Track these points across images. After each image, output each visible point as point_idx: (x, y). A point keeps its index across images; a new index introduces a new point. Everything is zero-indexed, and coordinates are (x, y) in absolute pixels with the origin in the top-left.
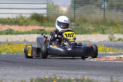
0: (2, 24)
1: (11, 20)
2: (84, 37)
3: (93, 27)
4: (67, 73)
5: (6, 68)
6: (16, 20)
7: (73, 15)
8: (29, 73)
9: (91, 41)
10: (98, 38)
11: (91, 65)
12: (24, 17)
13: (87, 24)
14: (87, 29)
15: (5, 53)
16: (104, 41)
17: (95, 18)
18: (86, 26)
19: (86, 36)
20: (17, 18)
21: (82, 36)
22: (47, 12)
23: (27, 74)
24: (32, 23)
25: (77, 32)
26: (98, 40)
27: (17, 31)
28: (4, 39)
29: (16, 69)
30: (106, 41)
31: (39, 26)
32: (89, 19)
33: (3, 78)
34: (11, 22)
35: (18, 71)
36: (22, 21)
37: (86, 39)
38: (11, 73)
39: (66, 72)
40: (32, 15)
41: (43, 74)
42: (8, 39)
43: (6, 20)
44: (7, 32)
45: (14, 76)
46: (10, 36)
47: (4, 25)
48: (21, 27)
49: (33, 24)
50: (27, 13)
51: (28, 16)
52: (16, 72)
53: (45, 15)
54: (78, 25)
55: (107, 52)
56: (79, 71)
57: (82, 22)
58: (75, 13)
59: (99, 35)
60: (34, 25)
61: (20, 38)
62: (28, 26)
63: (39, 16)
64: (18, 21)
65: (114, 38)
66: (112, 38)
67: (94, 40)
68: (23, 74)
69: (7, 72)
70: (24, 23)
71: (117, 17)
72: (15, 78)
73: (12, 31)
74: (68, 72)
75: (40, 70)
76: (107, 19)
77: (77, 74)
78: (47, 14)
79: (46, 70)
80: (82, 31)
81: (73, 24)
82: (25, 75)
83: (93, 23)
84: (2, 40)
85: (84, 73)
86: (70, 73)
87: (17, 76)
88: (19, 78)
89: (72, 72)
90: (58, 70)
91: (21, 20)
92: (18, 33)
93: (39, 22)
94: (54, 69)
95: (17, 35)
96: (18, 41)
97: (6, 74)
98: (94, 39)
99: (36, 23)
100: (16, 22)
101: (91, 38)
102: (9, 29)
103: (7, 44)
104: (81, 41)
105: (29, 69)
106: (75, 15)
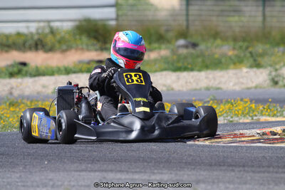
0: (2, 50)
1: (23, 38)
2: (207, 78)
3: (234, 49)
6: (36, 37)
7: (184, 18)
8: (32, 182)
9: (222, 86)
10: (241, 80)
11: (191, 155)
12: (57, 29)
13: (219, 42)
14: (217, 56)
16: (256, 87)
18: (216, 48)
19: (211, 76)
20: (38, 33)
21: (203, 74)
22: (118, 15)
23: (29, 184)
24: (78, 45)
25: (189, 66)
26: (243, 83)
27: (37, 67)
28: (4, 90)
29: (5, 171)
30: (261, 88)
31: (96, 50)
34: (24, 44)
35: (8, 178)
36: (53, 40)
40: (77, 23)
41: (66, 183)
42: (12, 88)
44: (11, 70)
46: (19, 80)
47: (7, 51)
48: (50, 55)
49: (80, 47)
50: (65, 20)
51: (68, 26)
52: (4, 180)
53: (113, 23)
54: (194, 45)
55: (256, 116)
56: (154, 173)
57: (206, 37)
59: (247, 72)
60: (82, 49)
61: (44, 87)
62: (68, 53)
64: (41, 41)
65: (281, 79)
66: (276, 79)
67: (231, 84)
68: (19, 184)
70: (57, 45)
73: (25, 69)
75: (62, 173)
78: (117, 19)
79: (78, 173)
80: (203, 61)
81: (181, 42)
82: (22, 188)
83: (235, 40)
90: (106, 171)
91: (50, 36)
92: (38, 73)
93: (95, 42)
94: (96, 171)
95: (37, 78)
96: (38, 93)
98: (231, 81)
99: (87, 45)
100: (38, 44)
101: (223, 80)
102: (15, 62)
103: (8, 103)
104: (198, 87)
105: (36, 172)
106: (188, 20)
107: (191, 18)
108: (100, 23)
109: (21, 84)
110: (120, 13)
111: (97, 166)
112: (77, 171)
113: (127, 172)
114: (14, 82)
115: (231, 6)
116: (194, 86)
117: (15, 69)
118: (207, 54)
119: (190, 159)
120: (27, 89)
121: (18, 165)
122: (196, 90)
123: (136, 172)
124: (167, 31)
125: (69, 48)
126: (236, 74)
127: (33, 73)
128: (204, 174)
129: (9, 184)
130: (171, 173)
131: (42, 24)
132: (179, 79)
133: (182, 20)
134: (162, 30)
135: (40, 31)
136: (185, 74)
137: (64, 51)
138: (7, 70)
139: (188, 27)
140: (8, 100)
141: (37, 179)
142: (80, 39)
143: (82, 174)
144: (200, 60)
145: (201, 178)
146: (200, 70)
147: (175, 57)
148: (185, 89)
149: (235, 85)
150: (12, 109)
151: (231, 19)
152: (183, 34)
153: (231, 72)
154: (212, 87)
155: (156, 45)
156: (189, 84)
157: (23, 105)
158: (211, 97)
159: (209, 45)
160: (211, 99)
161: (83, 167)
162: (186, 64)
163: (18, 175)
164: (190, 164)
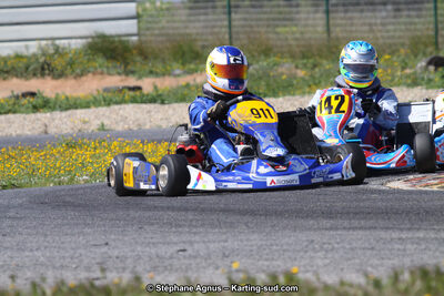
1: (25, 60)
6: (42, 60)
7: (225, 30)
12: (63, 49)
17: (296, 39)
20: (44, 55)
22: (139, 28)
24: (96, 68)
31: (119, 74)
32: (279, 43)
34: (27, 69)
36: (63, 63)
40: (90, 40)
43: (9, 63)
48: (60, 82)
49: (99, 70)
50: (74, 36)
51: (77, 44)
53: (135, 38)
57: (256, 54)
58: (230, 26)
60: (102, 73)
62: (84, 78)
63: (113, 42)
64: (49, 65)
70: (69, 71)
71: (371, 31)
76: (338, 39)
78: (138, 34)
83: (293, 56)
99: (108, 68)
100: (45, 68)
106: (230, 33)
107: (234, 30)
108: (116, 39)
110: (143, 25)
115: (280, 13)
125: (84, 73)
134: (198, 49)
139: (231, 42)
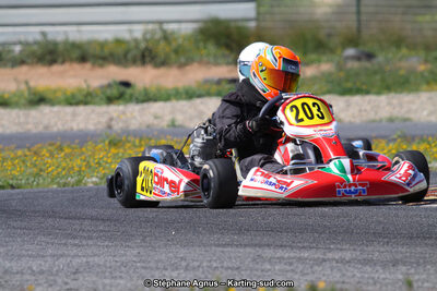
0: (94, 64)
1: (125, 46)
2: (389, 104)
3: (426, 61)
4: (289, 258)
5: (84, 242)
6: (143, 45)
7: (354, 17)
8: (157, 261)
9: (412, 116)
11: (380, 223)
12: (173, 33)
13: (404, 51)
14: (402, 72)
15: (94, 179)
18: (400, 59)
19: (395, 101)
20: (146, 40)
21: (383, 99)
22: (258, 13)
23: (152, 265)
24: (202, 57)
25: (364, 87)
27: (145, 90)
28: (99, 123)
29: (116, 246)
33: (66, 284)
34: (125, 55)
36: (167, 49)
37: (397, 109)
38: (99, 265)
39: (286, 254)
40: (201, 25)
41: (205, 264)
42: (111, 119)
43: (106, 48)
44: (109, 92)
45: (107, 274)
46: (121, 108)
47: (101, 66)
48: (162, 71)
49: (205, 59)
50: (183, 19)
51: (187, 29)
52: (117, 259)
53: (252, 24)
54: (370, 56)
56: (330, 250)
58: (359, 13)
60: (208, 63)
61: (156, 117)
62: (188, 68)
63: (228, 28)
64: (150, 51)
67: (425, 113)
69: (85, 260)
70: (173, 56)
72: (107, 281)
73: (129, 91)
74: (292, 255)
75: (198, 249)
77: (324, 260)
78: (257, 19)
79: (221, 249)
80: (383, 80)
81: (351, 52)
82: (143, 271)
83: (428, 48)
84: (91, 127)
85: (348, 255)
86: (300, 259)
87: (118, 274)
88: (122, 282)
89: (306, 254)
90: (260, 246)
91: (162, 44)
92: (148, 97)
93: (227, 52)
94: (246, 246)
95: (145, 105)
96: (148, 126)
97: (81, 270)
98: (424, 109)
99: (215, 56)
100: (146, 55)
101: (414, 107)
102: (115, 82)
103: (107, 142)
104: (377, 118)
105: (159, 247)
106: (359, 21)
107: (364, 17)
108: (233, 25)
109: (124, 113)
110: (262, 9)
111: (246, 239)
112: (219, 246)
113: (292, 247)
114: (115, 110)
116: (372, 116)
117: (115, 92)
118: (388, 68)
119: (380, 228)
120: (134, 121)
121: (133, 236)
122: (374, 121)
123: (304, 247)
124: (329, 35)
125: (189, 62)
126: (430, 98)
127: (141, 98)
128: (402, 251)
129: (124, 264)
130: (354, 250)
131: (150, 27)
132: (348, 106)
133: (351, 21)
134: (322, 35)
135: (148, 36)
136: (357, 99)
137: (181, 66)
138: (103, 93)
139: (359, 30)
140: (108, 137)
141: (163, 257)
142: (205, 48)
143: (225, 249)
144: (378, 77)
145: (399, 256)
146: (379, 93)
147: (342, 74)
148: (357, 121)
149: (430, 114)
150: (113, 150)
151: (420, 18)
152: (352, 41)
153: (424, 96)
154: (397, 118)
155: (313, 56)
156: (364, 113)
157: (128, 145)
158: (399, 133)
159: (390, 55)
160: (399, 137)
161: (227, 239)
162: (358, 84)
163: (135, 252)
164: (380, 235)
